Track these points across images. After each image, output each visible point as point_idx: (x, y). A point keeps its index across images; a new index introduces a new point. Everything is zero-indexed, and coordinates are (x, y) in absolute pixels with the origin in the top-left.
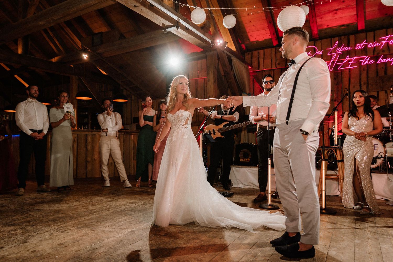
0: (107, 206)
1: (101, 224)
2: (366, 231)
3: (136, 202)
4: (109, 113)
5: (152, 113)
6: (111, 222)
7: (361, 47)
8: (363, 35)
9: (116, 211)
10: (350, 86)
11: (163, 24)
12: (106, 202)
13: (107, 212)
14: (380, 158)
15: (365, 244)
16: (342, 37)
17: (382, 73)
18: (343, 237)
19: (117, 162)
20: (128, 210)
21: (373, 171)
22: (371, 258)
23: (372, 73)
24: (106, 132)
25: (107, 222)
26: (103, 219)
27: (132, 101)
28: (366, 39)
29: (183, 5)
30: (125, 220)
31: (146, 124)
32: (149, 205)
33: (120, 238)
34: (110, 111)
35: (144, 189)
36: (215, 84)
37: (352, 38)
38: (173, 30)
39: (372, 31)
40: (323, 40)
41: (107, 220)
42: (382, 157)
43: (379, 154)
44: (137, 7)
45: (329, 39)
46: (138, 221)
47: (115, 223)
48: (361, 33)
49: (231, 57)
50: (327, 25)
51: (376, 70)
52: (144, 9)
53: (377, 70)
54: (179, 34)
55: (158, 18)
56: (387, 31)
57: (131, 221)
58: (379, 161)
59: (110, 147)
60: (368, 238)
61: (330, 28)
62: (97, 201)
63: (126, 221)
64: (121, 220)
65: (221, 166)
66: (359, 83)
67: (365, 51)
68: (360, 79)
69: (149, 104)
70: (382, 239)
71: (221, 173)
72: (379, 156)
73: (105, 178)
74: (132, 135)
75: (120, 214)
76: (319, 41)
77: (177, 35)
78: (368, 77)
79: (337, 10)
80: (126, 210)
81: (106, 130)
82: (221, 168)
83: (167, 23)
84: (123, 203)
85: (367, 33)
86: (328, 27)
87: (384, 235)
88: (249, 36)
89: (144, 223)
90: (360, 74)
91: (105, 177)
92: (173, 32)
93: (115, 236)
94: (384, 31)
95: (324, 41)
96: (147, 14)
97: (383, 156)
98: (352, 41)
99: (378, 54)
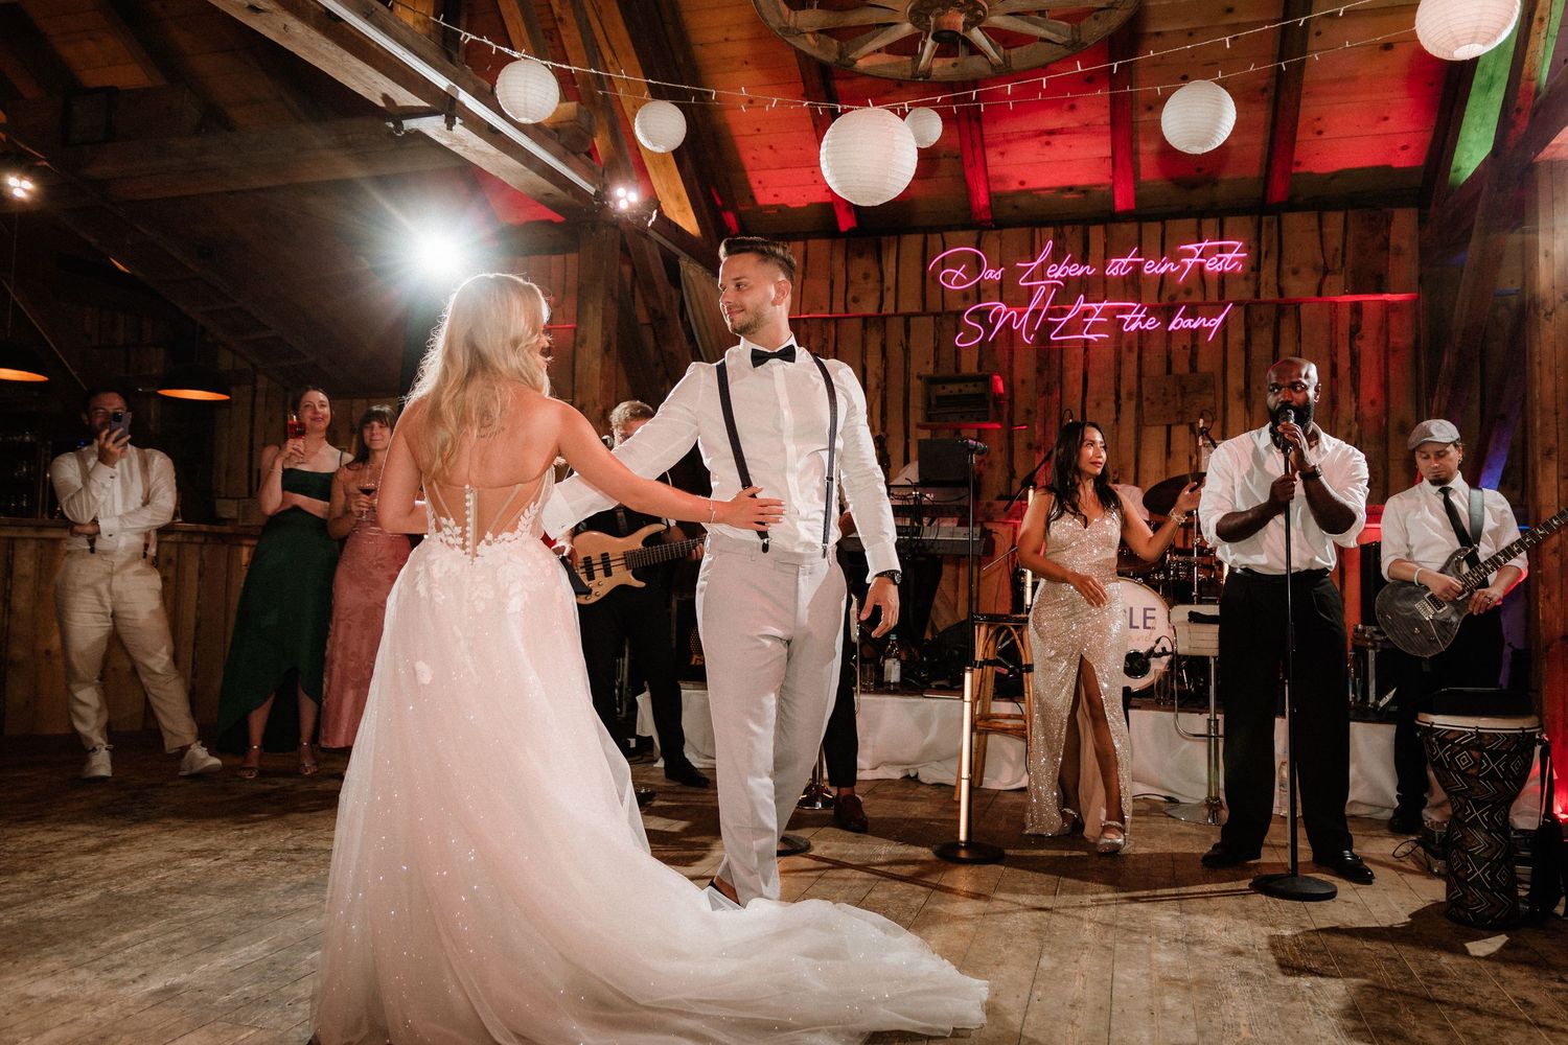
0: (74, 873)
1: (18, 965)
2: (1081, 919)
3: (222, 850)
4: (108, 451)
5: (326, 459)
6: (71, 952)
8: (1129, 229)
9: (112, 895)
10: (1088, 398)
11: (386, 98)
12: (71, 855)
13: (65, 903)
14: (1159, 656)
15: (1070, 970)
16: (1068, 229)
17: (1181, 366)
18: (1006, 949)
19: (149, 668)
20: (171, 890)
21: (1135, 701)
22: (1073, 1023)
23: (1155, 364)
24: (89, 535)
25: (52, 954)
26: (36, 940)
27: (260, 400)
28: (1140, 246)
29: (466, 37)
30: (147, 937)
31: (289, 506)
32: (281, 860)
33: (97, 1025)
34: (109, 445)
35: (276, 784)
36: (606, 358)
37: (1097, 234)
38: (432, 126)
39: (1156, 221)
40: (1005, 232)
41: (56, 943)
42: (1164, 652)
43: (1158, 641)
44: (264, 14)
45: (1025, 231)
46: (210, 939)
47: (91, 954)
48: (1125, 221)
49: (678, 257)
50: (1020, 179)
51: (1165, 354)
52: (297, 27)
53: (1169, 352)
54: (462, 148)
55: (362, 73)
56: (1199, 225)
57: (174, 942)
58: (1158, 666)
59: (107, 600)
60: (1084, 946)
61: (1029, 192)
62: (29, 850)
63: (147, 944)
64: (125, 937)
65: (622, 683)
66: (1113, 391)
67: (1133, 283)
68: (1118, 379)
69: (314, 419)
70: (1125, 947)
71: (621, 709)
72: (1158, 650)
73: (89, 740)
74: (241, 545)
75: (130, 909)
76: (995, 232)
77: (454, 149)
78: (1140, 376)
79: (1051, 132)
80: (162, 891)
81: (89, 529)
82: (620, 689)
83: (405, 98)
84: (157, 855)
85: (1144, 225)
86: (1025, 187)
87: (1135, 932)
88: (754, 184)
89: (236, 946)
90: (1119, 362)
91: (88, 734)
92: (431, 133)
93: (76, 1019)
94: (1191, 223)
95: (1007, 233)
96: (311, 50)
97: (1169, 649)
98: (1097, 248)
99: (1172, 298)
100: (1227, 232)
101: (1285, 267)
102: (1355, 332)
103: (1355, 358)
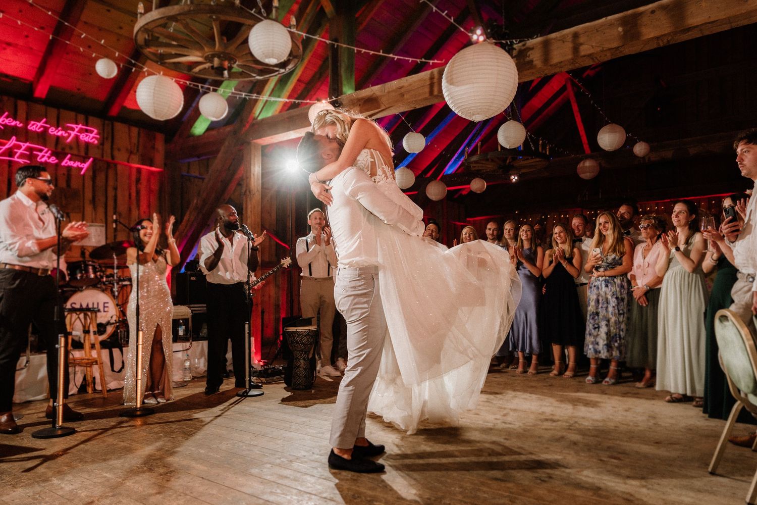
7: (39, 129)
8: (40, 108)
14: (110, 324)
17: (62, 183)
28: (46, 119)
37: (22, 106)
39: (54, 108)
43: (111, 318)
48: (39, 103)
53: (56, 175)
56: (76, 116)
67: (42, 137)
72: (110, 322)
85: (48, 108)
94: (73, 114)
98: (22, 112)
99: (63, 149)
100: (90, 123)
101: (115, 146)
102: (138, 181)
103: (138, 192)
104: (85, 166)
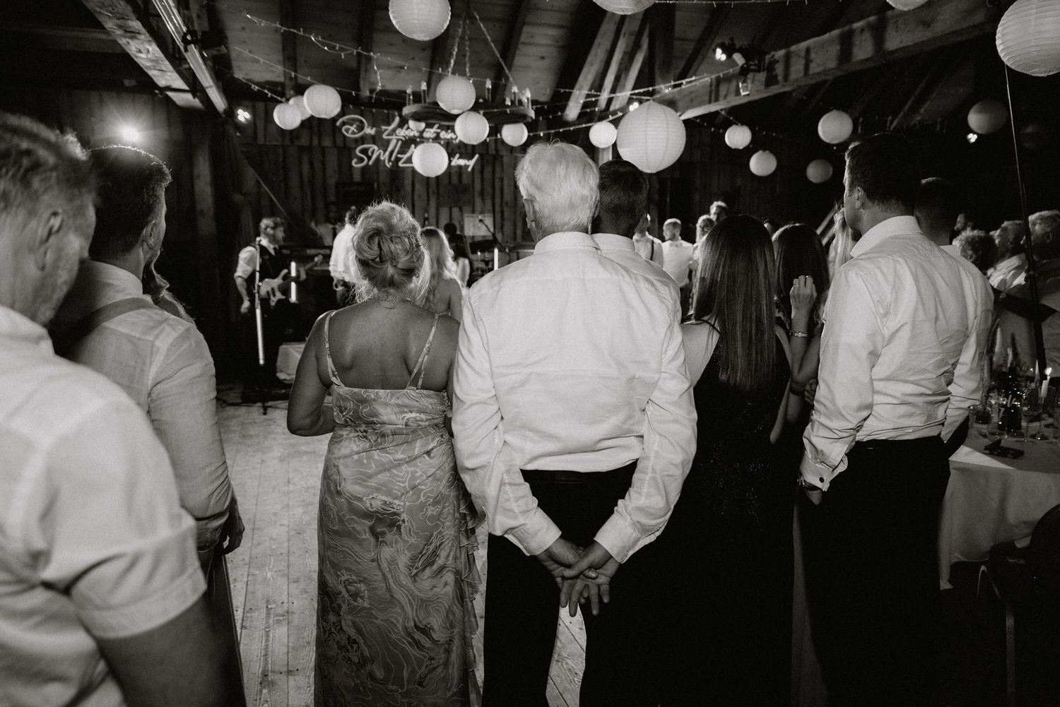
10: (415, 193)
23: (444, 179)
28: (439, 124)
40: (374, 110)
45: (385, 111)
61: (386, 91)
68: (428, 185)
76: (369, 110)
78: (438, 184)
86: (384, 89)
104: (471, 163)
